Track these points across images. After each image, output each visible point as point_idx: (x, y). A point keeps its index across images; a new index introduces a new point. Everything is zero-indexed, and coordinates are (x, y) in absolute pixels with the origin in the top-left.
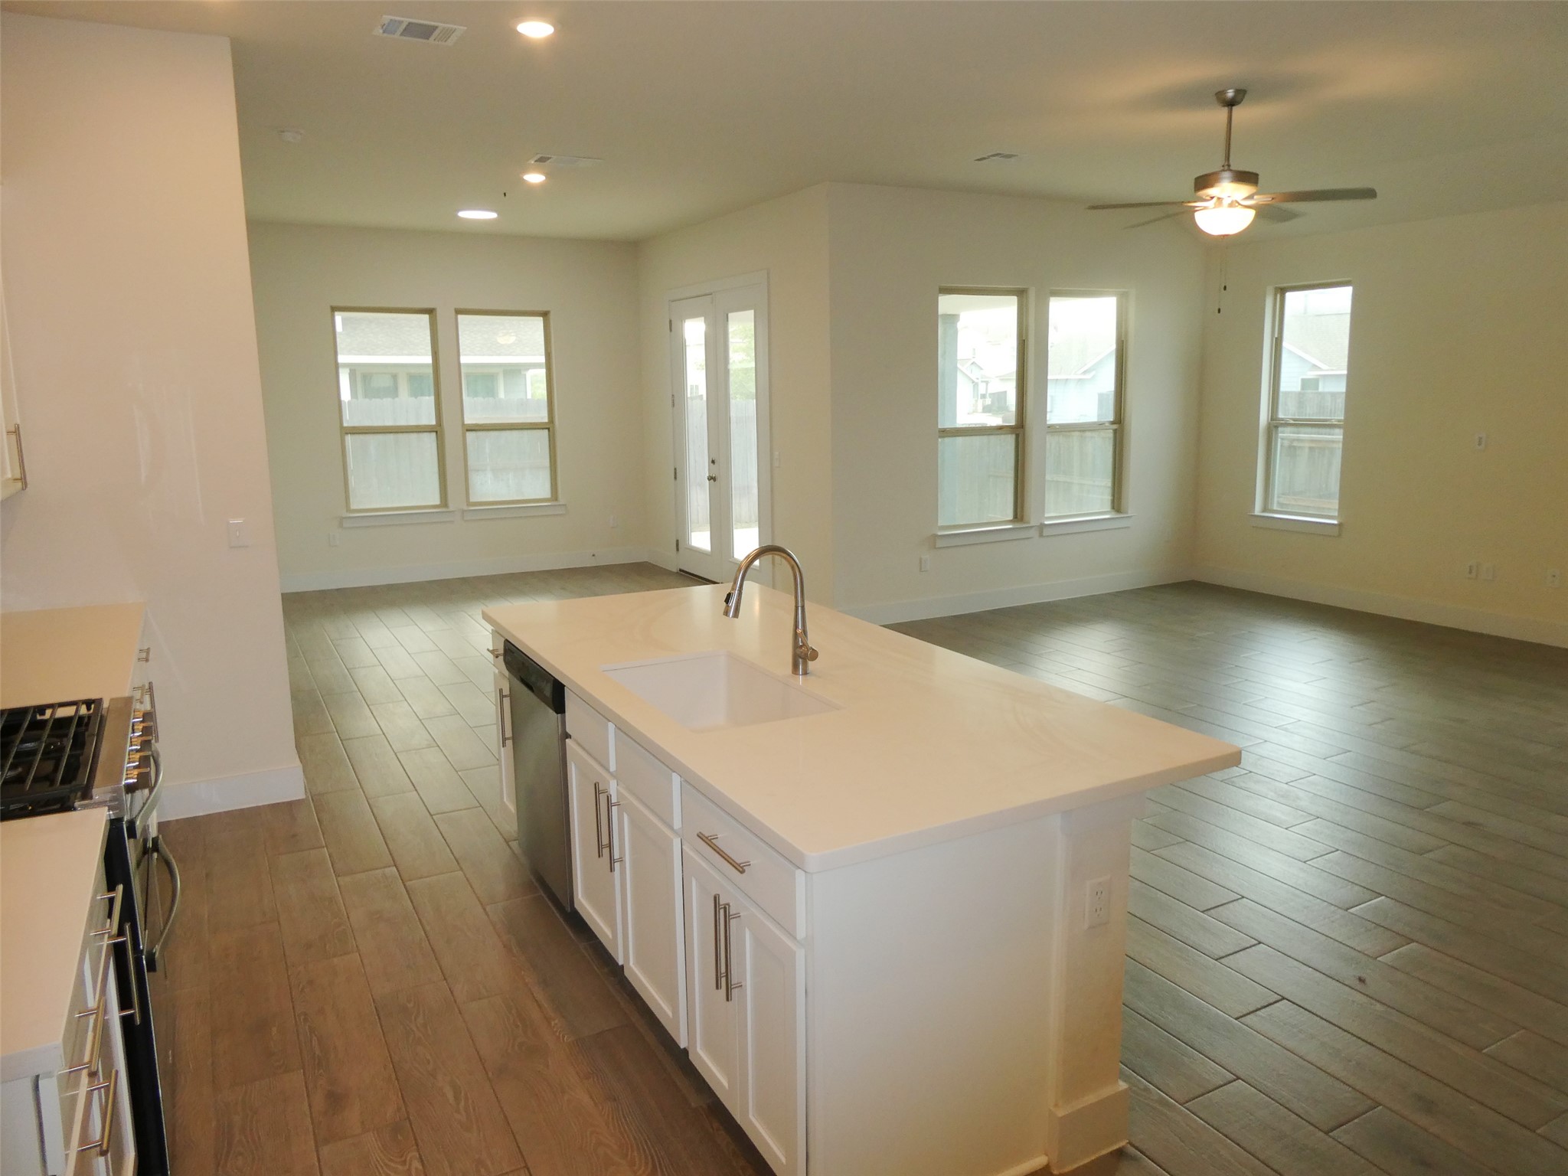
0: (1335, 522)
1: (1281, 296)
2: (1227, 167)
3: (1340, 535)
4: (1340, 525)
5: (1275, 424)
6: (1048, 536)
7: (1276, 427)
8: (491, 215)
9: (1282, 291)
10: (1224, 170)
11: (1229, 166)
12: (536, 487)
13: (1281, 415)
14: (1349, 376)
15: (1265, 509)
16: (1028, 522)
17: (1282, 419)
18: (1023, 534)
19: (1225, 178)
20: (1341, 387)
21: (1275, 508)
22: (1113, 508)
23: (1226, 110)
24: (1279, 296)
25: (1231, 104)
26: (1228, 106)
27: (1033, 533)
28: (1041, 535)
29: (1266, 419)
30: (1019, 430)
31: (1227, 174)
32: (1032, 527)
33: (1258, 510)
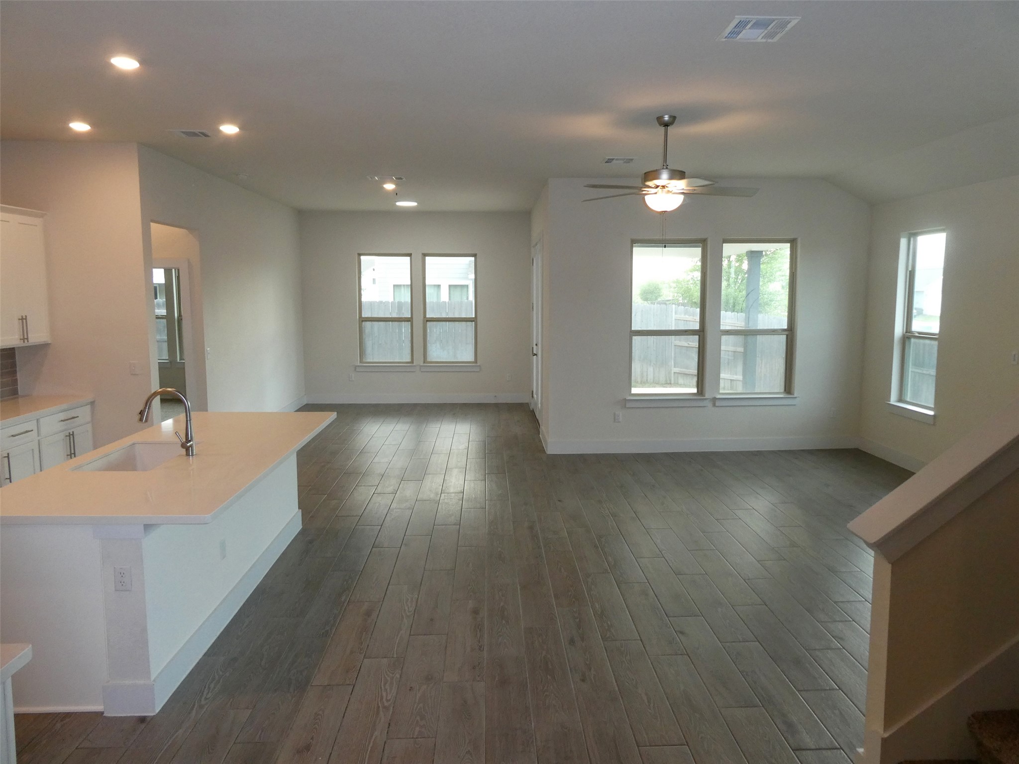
0: (931, 413)
1: (913, 241)
2: (666, 166)
3: (934, 424)
4: (934, 416)
5: (908, 336)
6: (718, 406)
7: (909, 338)
8: (414, 204)
9: (915, 235)
10: (663, 169)
12: (466, 354)
15: (898, 401)
16: (704, 396)
18: (701, 404)
19: (664, 174)
21: (908, 400)
22: (785, 390)
25: (666, 125)
27: (709, 404)
28: (714, 405)
29: (901, 332)
30: (701, 333)
31: (665, 171)
32: (707, 399)
33: (893, 400)
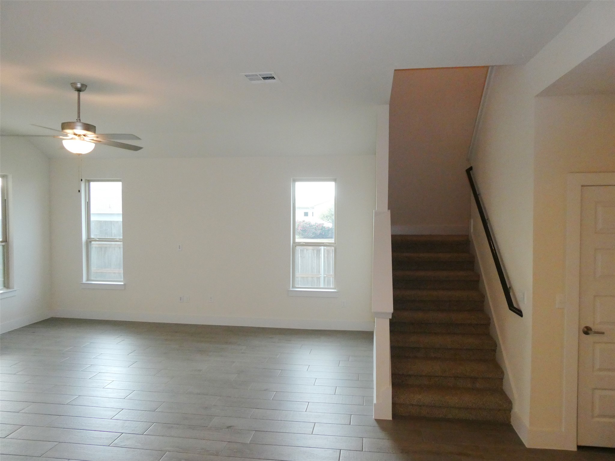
0: (121, 283)
1: (88, 183)
2: (79, 120)
3: (125, 289)
4: (124, 285)
5: (89, 241)
9: (89, 181)
10: (77, 122)
11: (80, 120)
13: (92, 237)
14: (123, 214)
15: (88, 280)
17: (93, 239)
19: (78, 126)
20: (120, 219)
23: (77, 92)
24: (87, 183)
25: (79, 90)
26: (78, 91)
29: (85, 238)
31: (79, 124)
33: (84, 280)
